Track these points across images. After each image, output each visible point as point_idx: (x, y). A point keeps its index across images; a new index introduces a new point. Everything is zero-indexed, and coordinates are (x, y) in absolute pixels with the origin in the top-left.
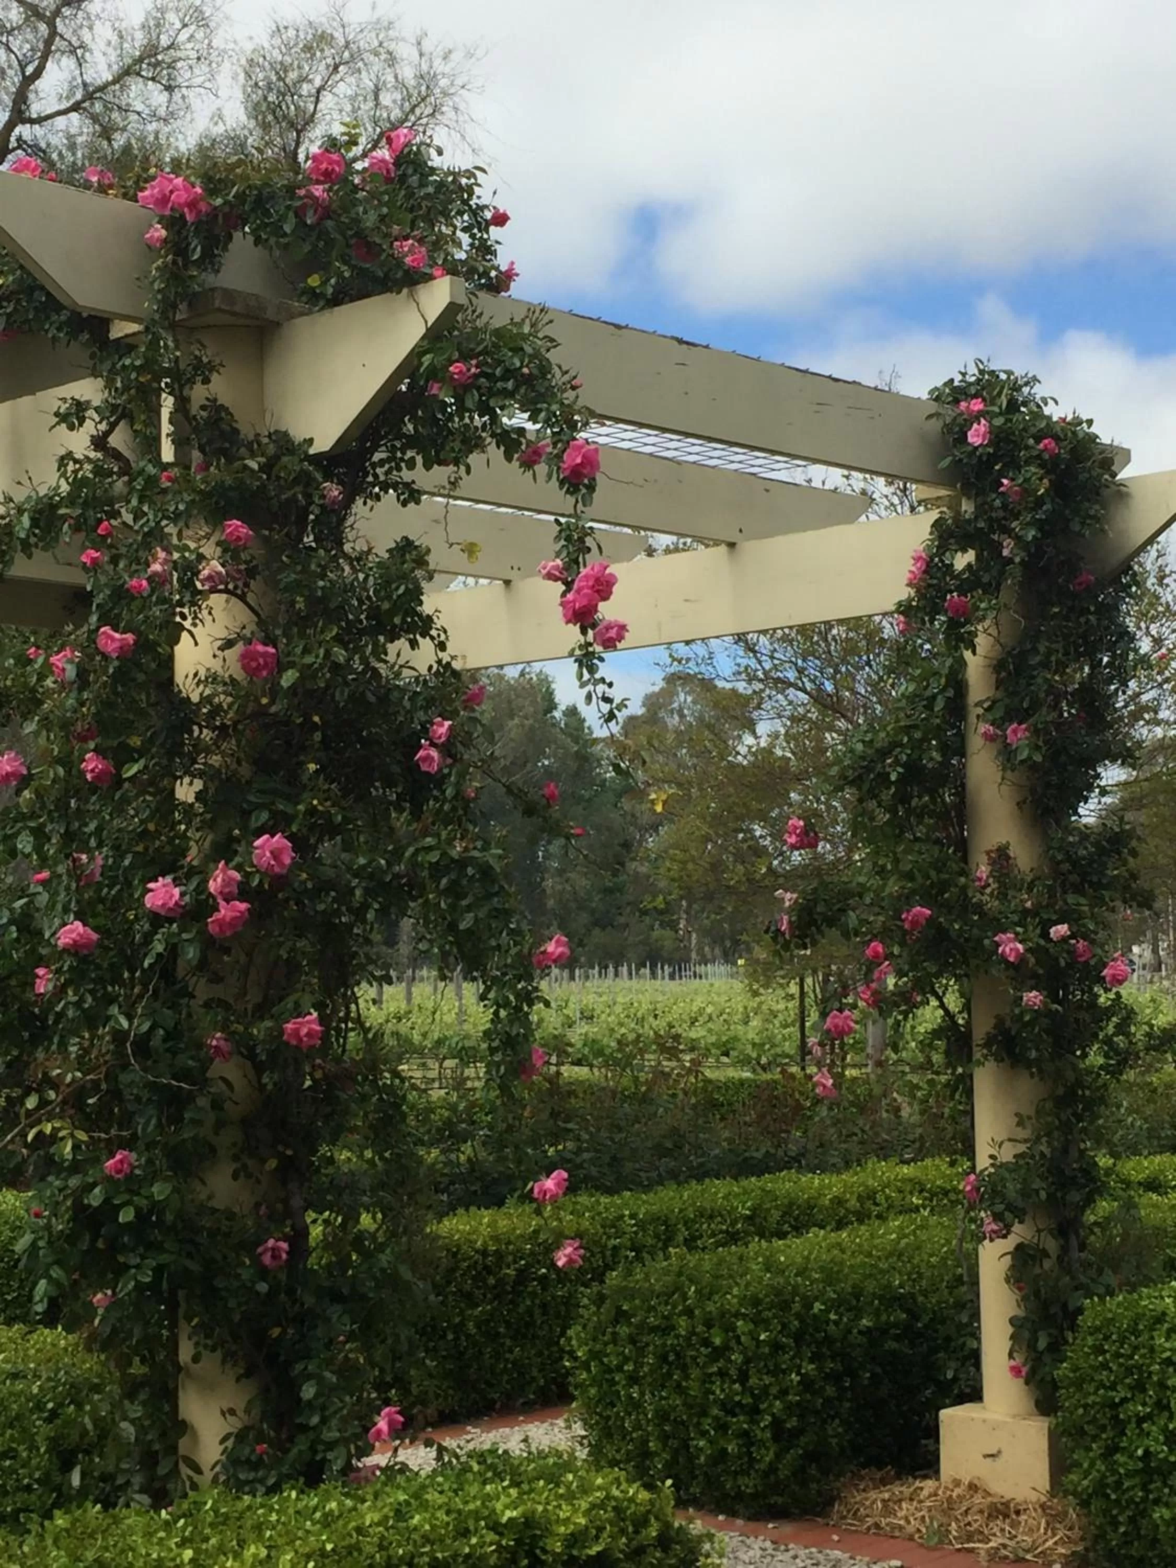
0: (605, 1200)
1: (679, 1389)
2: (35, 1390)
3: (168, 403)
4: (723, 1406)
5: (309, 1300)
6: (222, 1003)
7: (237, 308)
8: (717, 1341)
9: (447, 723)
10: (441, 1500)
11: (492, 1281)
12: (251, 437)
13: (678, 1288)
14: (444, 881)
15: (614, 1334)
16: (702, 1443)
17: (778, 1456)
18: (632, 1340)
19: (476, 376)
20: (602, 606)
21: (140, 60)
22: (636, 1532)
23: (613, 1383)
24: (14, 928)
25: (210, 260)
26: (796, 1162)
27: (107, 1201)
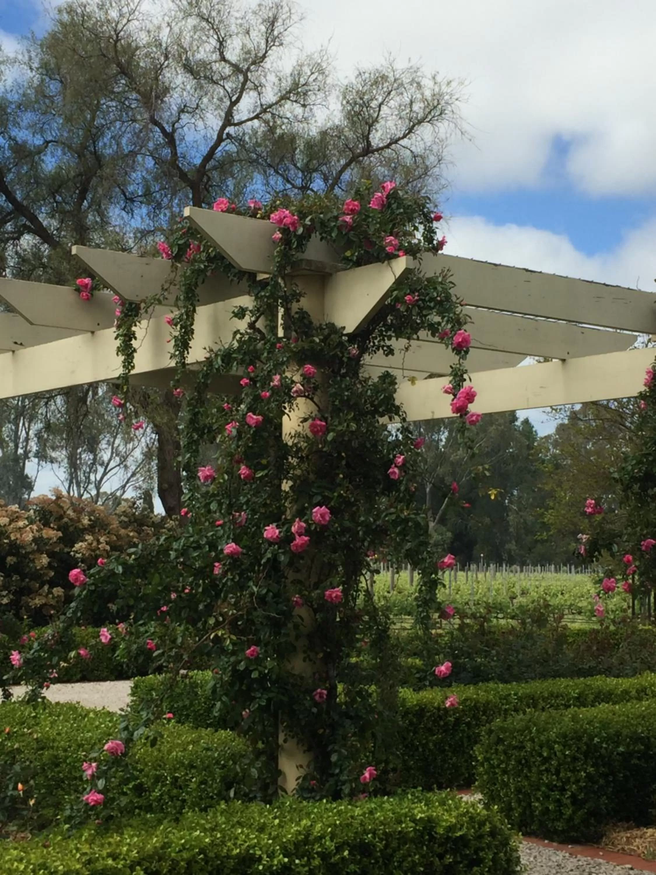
0: (501, 686)
1: (527, 777)
2: (216, 755)
3: (281, 311)
4: (547, 786)
5: (336, 718)
6: (300, 582)
7: (313, 268)
8: (545, 754)
9: (402, 457)
10: (390, 807)
11: (442, 723)
12: (318, 325)
13: (528, 728)
14: (399, 529)
15: (497, 750)
16: (537, 804)
17: (574, 812)
18: (505, 753)
19: (417, 300)
20: (470, 406)
21: (290, 92)
22: (480, 828)
23: (495, 773)
24: (207, 546)
25: (301, 247)
26: (608, 672)
27: (247, 668)
